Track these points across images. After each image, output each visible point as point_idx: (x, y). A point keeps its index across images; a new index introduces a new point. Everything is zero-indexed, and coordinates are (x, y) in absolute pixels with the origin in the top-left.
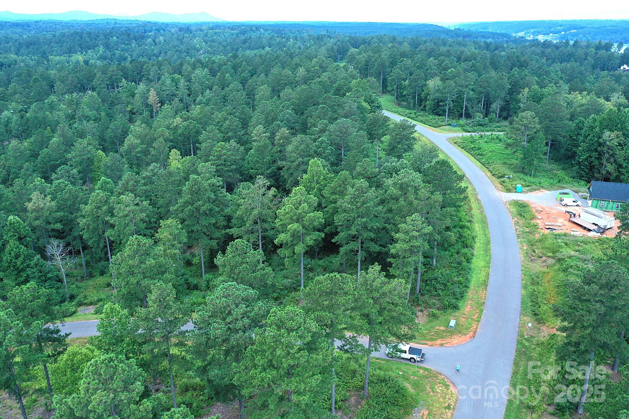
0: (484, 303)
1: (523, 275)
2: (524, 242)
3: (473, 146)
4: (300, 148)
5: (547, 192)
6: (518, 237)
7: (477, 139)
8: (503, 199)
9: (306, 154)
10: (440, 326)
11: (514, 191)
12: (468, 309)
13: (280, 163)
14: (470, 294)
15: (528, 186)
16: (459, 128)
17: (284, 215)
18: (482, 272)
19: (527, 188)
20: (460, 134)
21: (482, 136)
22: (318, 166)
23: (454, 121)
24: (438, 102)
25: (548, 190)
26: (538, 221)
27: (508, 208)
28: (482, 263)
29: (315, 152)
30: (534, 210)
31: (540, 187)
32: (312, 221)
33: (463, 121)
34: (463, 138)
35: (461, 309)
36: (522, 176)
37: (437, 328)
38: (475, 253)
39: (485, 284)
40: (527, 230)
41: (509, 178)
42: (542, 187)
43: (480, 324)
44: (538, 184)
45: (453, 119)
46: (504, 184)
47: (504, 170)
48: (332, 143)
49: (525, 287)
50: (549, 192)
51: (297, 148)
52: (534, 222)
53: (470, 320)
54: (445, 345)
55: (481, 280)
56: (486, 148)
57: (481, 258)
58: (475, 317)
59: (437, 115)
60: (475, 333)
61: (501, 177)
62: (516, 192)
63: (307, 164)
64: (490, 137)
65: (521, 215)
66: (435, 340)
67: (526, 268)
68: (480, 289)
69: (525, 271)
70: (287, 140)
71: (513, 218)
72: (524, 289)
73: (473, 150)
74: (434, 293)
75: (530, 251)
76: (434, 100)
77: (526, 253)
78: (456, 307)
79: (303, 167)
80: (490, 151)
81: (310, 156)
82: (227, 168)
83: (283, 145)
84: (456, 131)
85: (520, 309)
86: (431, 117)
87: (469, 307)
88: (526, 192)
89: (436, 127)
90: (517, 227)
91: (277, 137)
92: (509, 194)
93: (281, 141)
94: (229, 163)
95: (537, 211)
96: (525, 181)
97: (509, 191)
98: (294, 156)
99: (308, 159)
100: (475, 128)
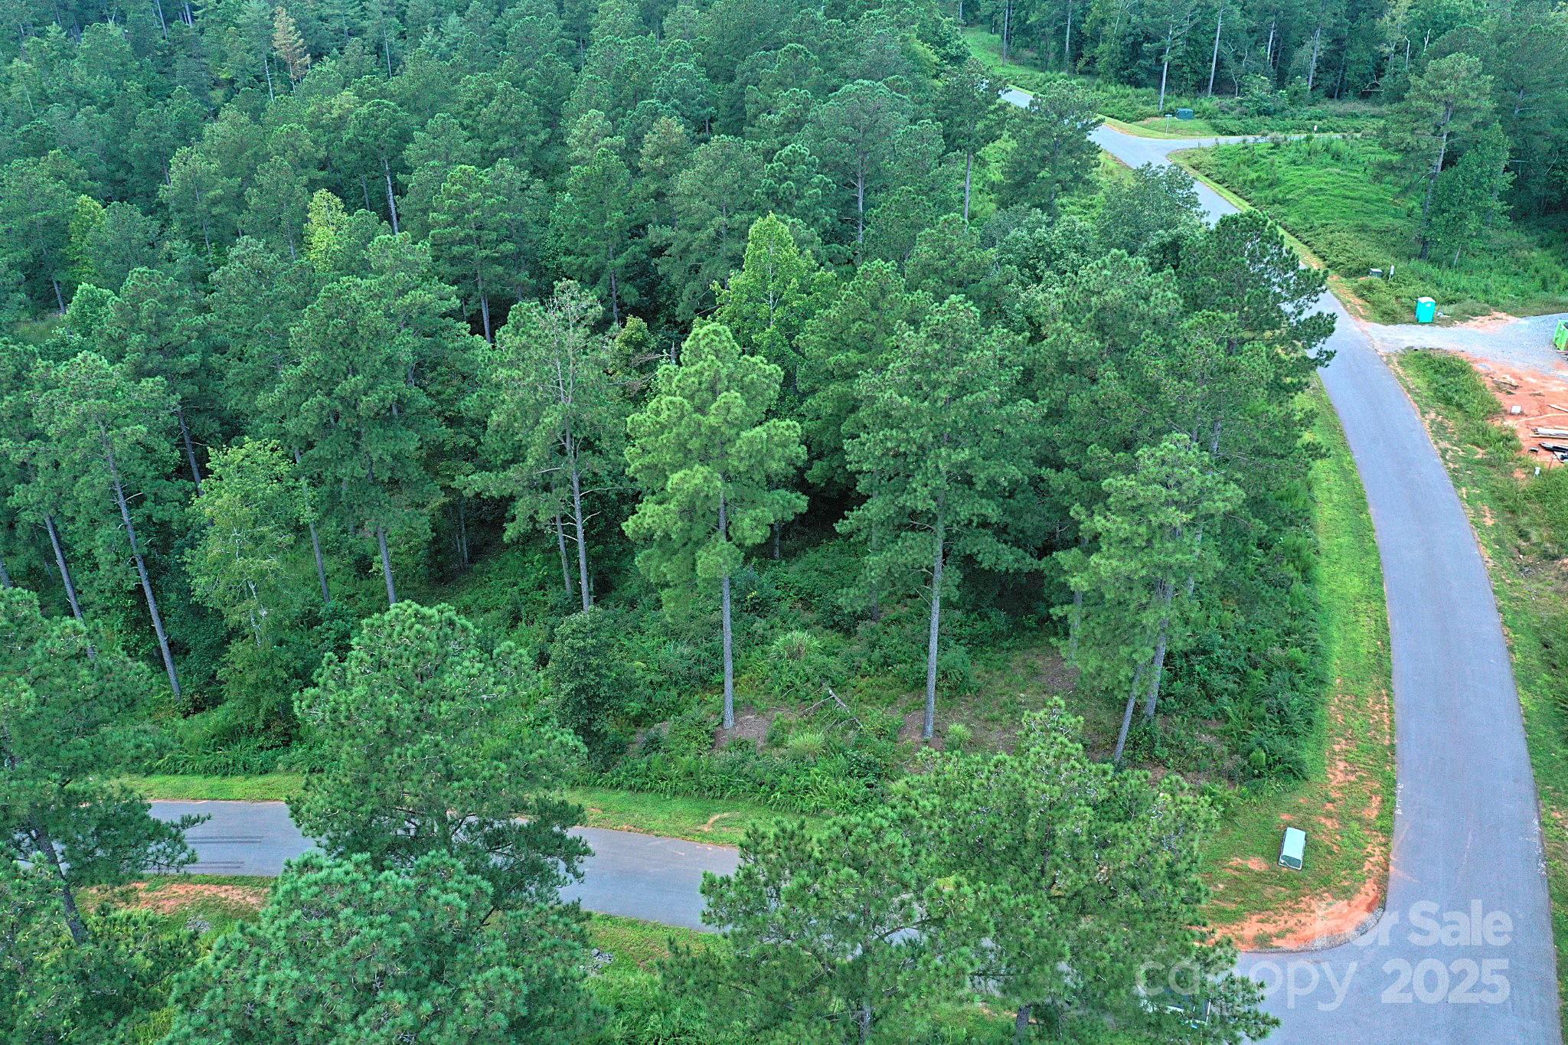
0: (1392, 747)
1: (1507, 630)
2: (1480, 498)
3: (1253, 176)
4: (719, 182)
5: (1512, 319)
6: (1457, 482)
7: (1264, 152)
8: (1378, 345)
9: (740, 202)
10: (1244, 855)
11: (1408, 317)
12: (1340, 777)
13: (656, 234)
14: (1333, 709)
15: (1450, 302)
16: (1200, 123)
17: (656, 435)
18: (1363, 619)
19: (1451, 309)
20: (1209, 141)
21: (1277, 145)
22: (781, 242)
23: (1185, 101)
24: (1136, 45)
25: (1515, 314)
26: (1510, 422)
27: (1399, 378)
28: (1354, 585)
29: (771, 194)
30: (1488, 382)
31: (1491, 305)
32: (759, 457)
33: (1210, 102)
34: (1217, 150)
35: (1313, 778)
36: (1426, 268)
37: (1236, 861)
38: (1323, 542)
39: (1381, 667)
40: (1480, 454)
41: (1384, 275)
42: (1496, 305)
43: (1394, 844)
44: (1481, 296)
45: (1179, 95)
46: (1375, 297)
47: (1365, 250)
48: (825, 165)
49: (1525, 680)
50: (1523, 322)
51: (709, 179)
52: (1495, 425)
53: (1355, 825)
54: (1276, 942)
55: (1363, 651)
56: (1298, 181)
57: (1346, 560)
58: (1372, 813)
59: (1129, 83)
60: (1383, 882)
61: (1358, 272)
62: (1416, 322)
63: (743, 236)
64: (1305, 146)
65: (1448, 401)
66: (1235, 917)
67: (1511, 599)
68: (1369, 688)
69: (1512, 612)
70: (679, 156)
71: (1423, 413)
72: (1526, 688)
73: (1253, 187)
74: (1205, 707)
75: (1510, 536)
76: (1123, 38)
77: (1498, 541)
78: (1293, 772)
79: (730, 246)
80: (1311, 192)
81: (752, 209)
82: (488, 252)
83: (664, 175)
84: (1191, 132)
85: (1528, 773)
86: (1112, 88)
87: (1341, 765)
88: (1448, 323)
89: (1130, 120)
90: (1444, 444)
91: (648, 148)
92: (1391, 327)
93: (661, 161)
94: (494, 236)
95: (1499, 387)
96: (1439, 285)
97: (1390, 317)
98: (699, 209)
99: (745, 217)
100: (1250, 121)
